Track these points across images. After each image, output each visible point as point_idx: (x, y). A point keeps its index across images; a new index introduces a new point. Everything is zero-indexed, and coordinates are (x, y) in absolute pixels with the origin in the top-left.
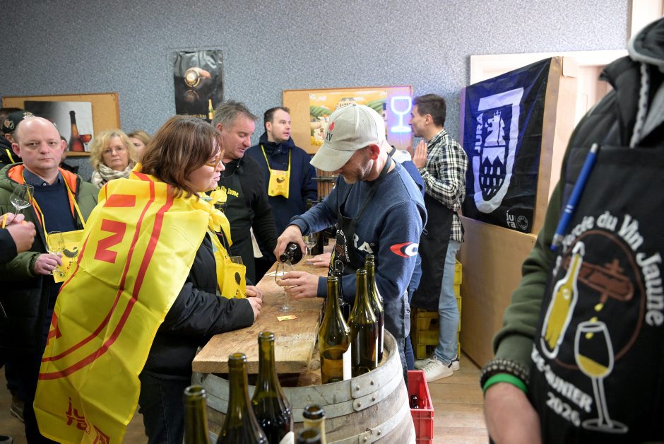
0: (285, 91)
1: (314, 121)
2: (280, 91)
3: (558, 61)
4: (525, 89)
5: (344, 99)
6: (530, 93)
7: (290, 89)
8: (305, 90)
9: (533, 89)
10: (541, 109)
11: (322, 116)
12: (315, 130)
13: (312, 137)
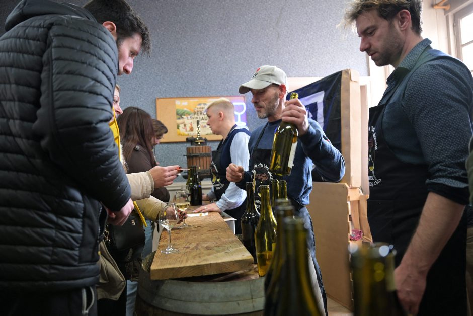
0: (158, 99)
1: (179, 119)
2: (154, 99)
3: (347, 72)
4: (325, 91)
5: (200, 104)
6: (330, 93)
7: (161, 97)
8: (172, 98)
9: (331, 90)
10: (339, 102)
11: (184, 115)
12: (180, 125)
13: (178, 130)
